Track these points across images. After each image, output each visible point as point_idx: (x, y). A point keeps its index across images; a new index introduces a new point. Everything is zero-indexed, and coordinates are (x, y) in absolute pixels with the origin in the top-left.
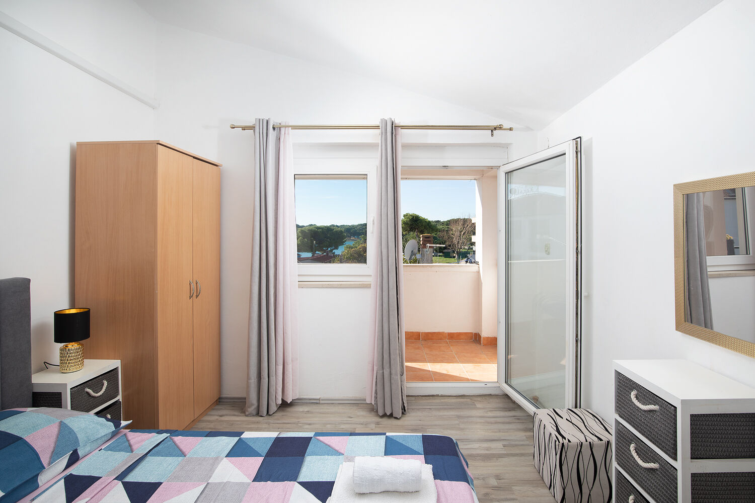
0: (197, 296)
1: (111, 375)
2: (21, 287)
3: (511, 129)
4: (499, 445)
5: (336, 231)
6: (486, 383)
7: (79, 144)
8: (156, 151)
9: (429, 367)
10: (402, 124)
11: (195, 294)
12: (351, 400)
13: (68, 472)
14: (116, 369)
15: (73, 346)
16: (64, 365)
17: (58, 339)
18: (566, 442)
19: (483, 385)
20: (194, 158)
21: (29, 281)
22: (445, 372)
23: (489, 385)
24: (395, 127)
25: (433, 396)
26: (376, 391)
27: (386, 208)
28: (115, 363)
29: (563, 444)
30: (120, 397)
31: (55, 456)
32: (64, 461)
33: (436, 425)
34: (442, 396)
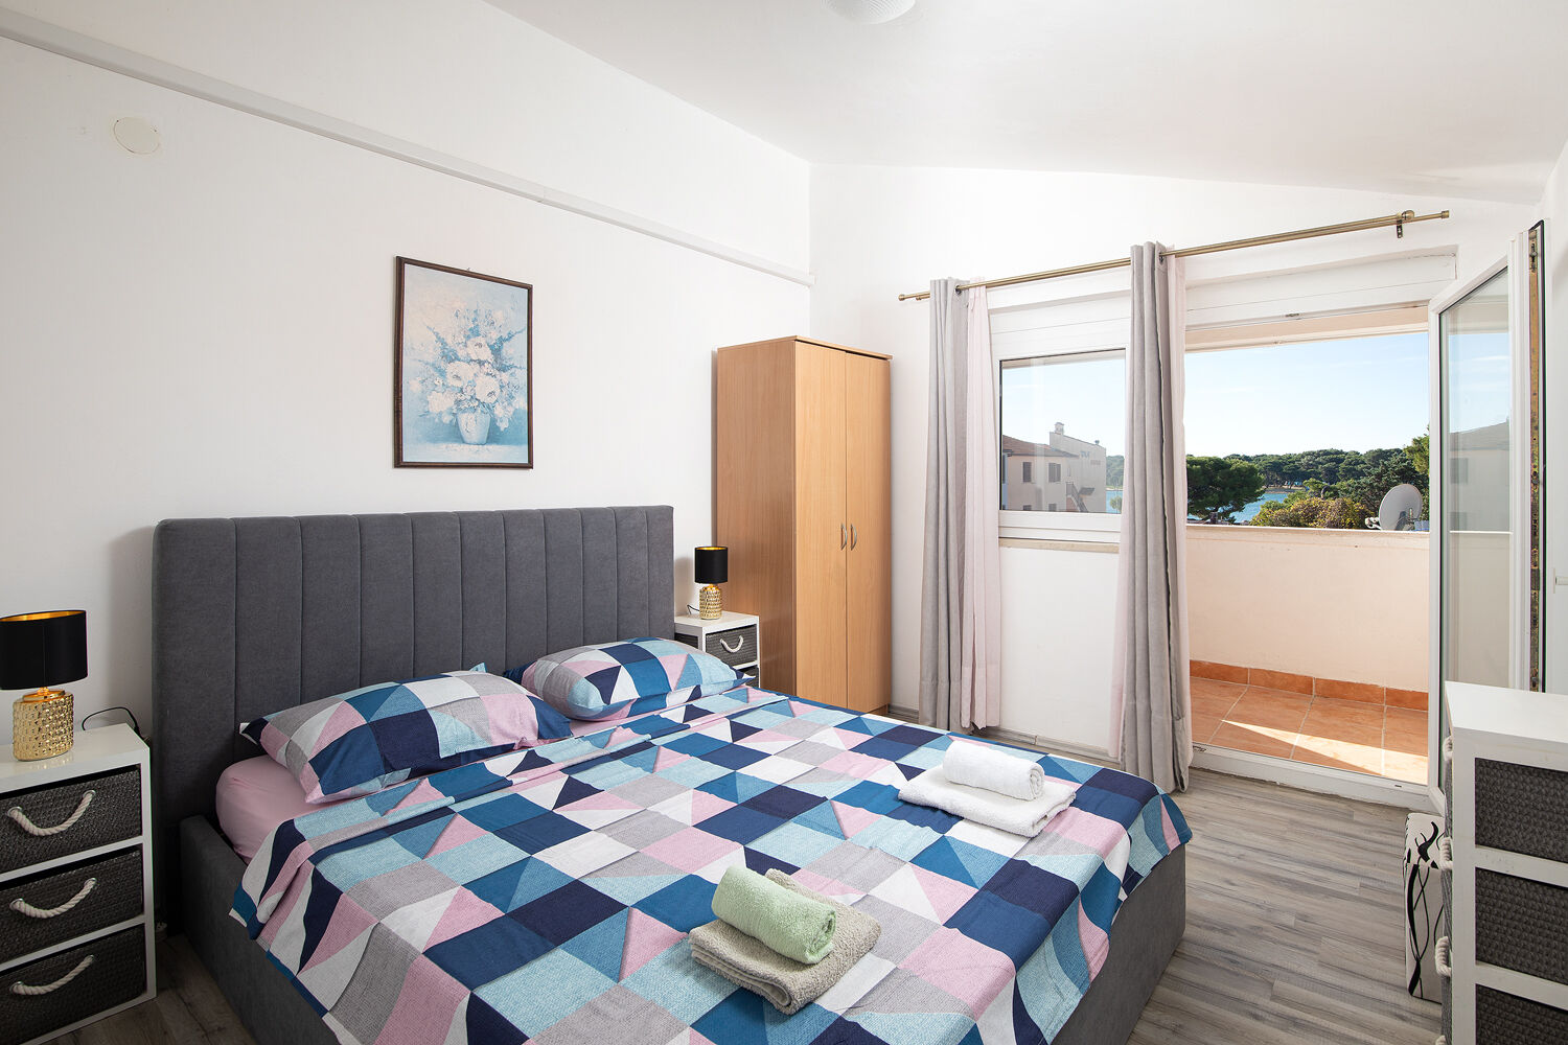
0: (852, 548)
1: (748, 630)
2: (664, 515)
3: (1444, 215)
4: (1355, 882)
5: (1238, 470)
6: (1399, 784)
7: (721, 350)
8: (794, 347)
9: (1298, 740)
10: (1178, 248)
11: (849, 544)
12: (1090, 751)
13: (690, 703)
14: (754, 626)
15: (712, 589)
16: (704, 612)
17: (698, 580)
18: (1424, 865)
19: (1392, 785)
20: (847, 351)
21: (670, 509)
22: (1331, 756)
23: (1405, 788)
24: (1161, 256)
25: (1262, 782)
26: (1123, 737)
27: (1142, 407)
28: (754, 620)
29: (1416, 868)
30: (757, 662)
31: (681, 684)
32: (688, 692)
33: (1233, 821)
34: (1282, 786)
